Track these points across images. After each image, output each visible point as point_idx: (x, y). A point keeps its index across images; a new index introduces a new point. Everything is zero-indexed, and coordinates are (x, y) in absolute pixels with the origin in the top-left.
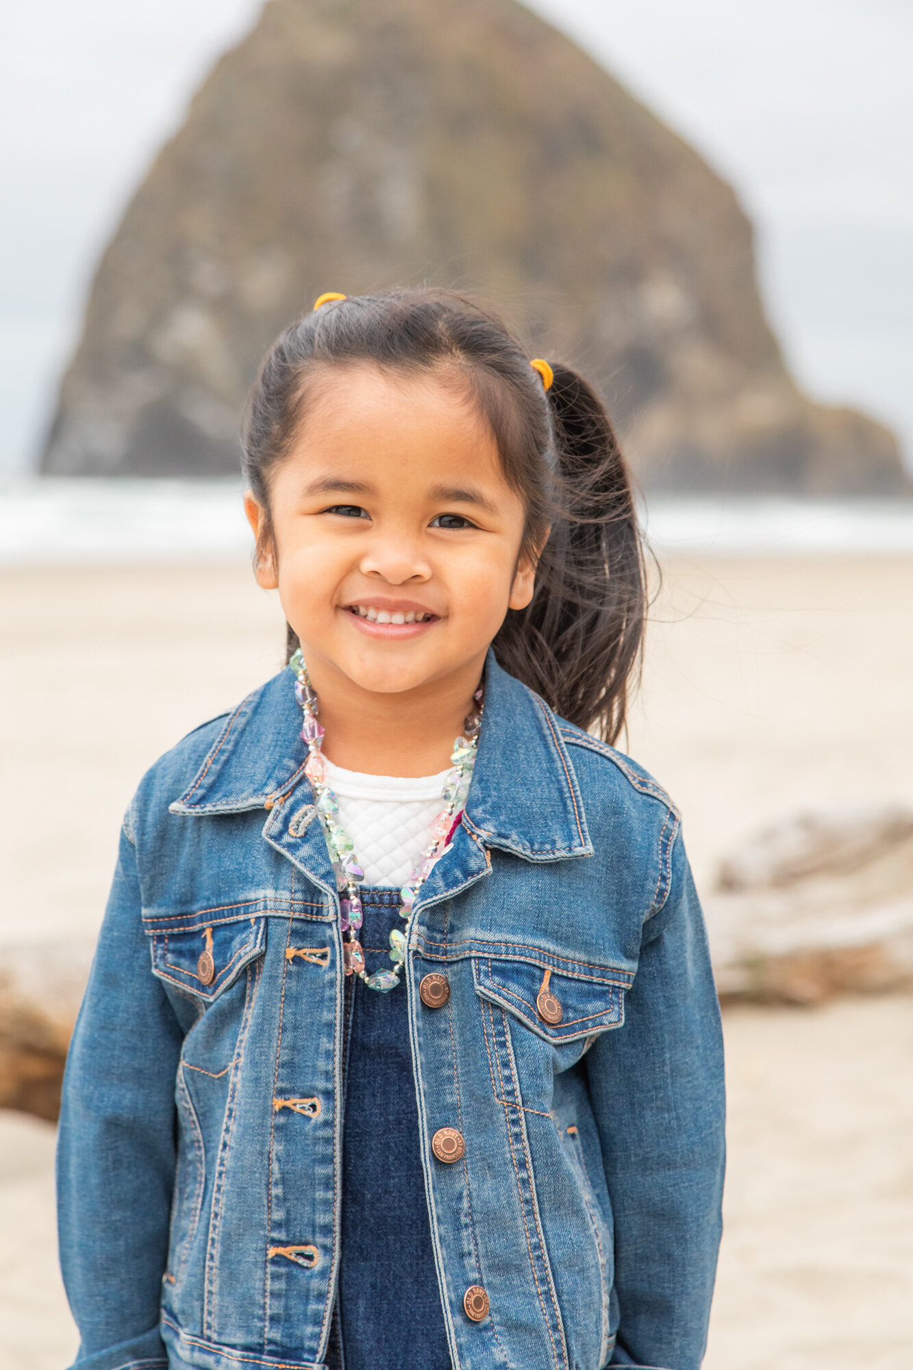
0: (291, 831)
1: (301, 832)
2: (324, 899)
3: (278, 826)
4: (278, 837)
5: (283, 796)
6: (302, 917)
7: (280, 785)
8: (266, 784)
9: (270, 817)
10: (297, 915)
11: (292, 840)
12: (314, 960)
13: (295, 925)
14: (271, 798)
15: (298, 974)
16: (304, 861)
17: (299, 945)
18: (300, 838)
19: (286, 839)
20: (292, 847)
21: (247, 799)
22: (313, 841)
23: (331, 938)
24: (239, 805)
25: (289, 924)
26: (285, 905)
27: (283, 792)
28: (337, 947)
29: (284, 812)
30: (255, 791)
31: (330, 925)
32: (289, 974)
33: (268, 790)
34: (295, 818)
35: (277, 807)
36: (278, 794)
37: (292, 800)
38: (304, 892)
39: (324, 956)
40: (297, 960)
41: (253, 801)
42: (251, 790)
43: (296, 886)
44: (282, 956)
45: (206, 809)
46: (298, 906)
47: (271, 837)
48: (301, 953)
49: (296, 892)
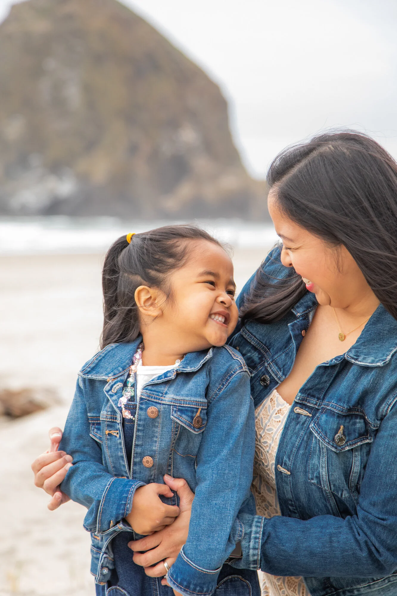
0: (112, 390)
1: (115, 392)
2: (117, 415)
3: (109, 388)
4: (107, 392)
5: (114, 378)
6: (110, 420)
7: (114, 375)
8: (110, 373)
9: (107, 385)
10: (108, 420)
11: (112, 393)
12: (115, 434)
13: (108, 423)
14: (109, 378)
15: (110, 439)
16: (113, 401)
17: (110, 429)
18: (115, 393)
19: (110, 393)
20: (111, 396)
21: (102, 376)
22: (118, 394)
23: (119, 428)
24: (99, 378)
25: (106, 423)
26: (105, 417)
27: (114, 377)
28: (121, 432)
29: (112, 384)
30: (106, 374)
31: (118, 424)
32: (108, 439)
33: (110, 375)
34: (114, 386)
35: (110, 381)
36: (112, 377)
37: (116, 380)
38: (111, 412)
39: (118, 434)
40: (109, 434)
41: (104, 377)
42: (105, 374)
43: (109, 410)
44: (104, 433)
45: (88, 376)
46: (109, 417)
47: (106, 391)
48: (110, 432)
49: (109, 412)
